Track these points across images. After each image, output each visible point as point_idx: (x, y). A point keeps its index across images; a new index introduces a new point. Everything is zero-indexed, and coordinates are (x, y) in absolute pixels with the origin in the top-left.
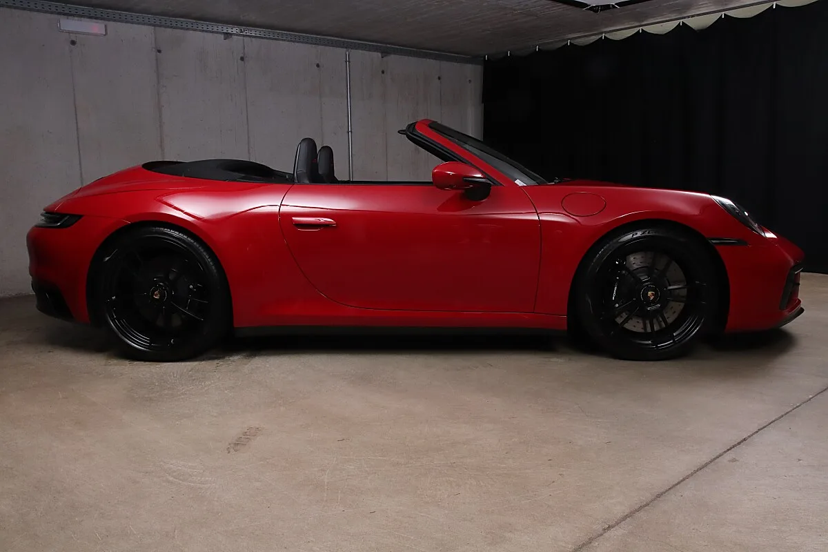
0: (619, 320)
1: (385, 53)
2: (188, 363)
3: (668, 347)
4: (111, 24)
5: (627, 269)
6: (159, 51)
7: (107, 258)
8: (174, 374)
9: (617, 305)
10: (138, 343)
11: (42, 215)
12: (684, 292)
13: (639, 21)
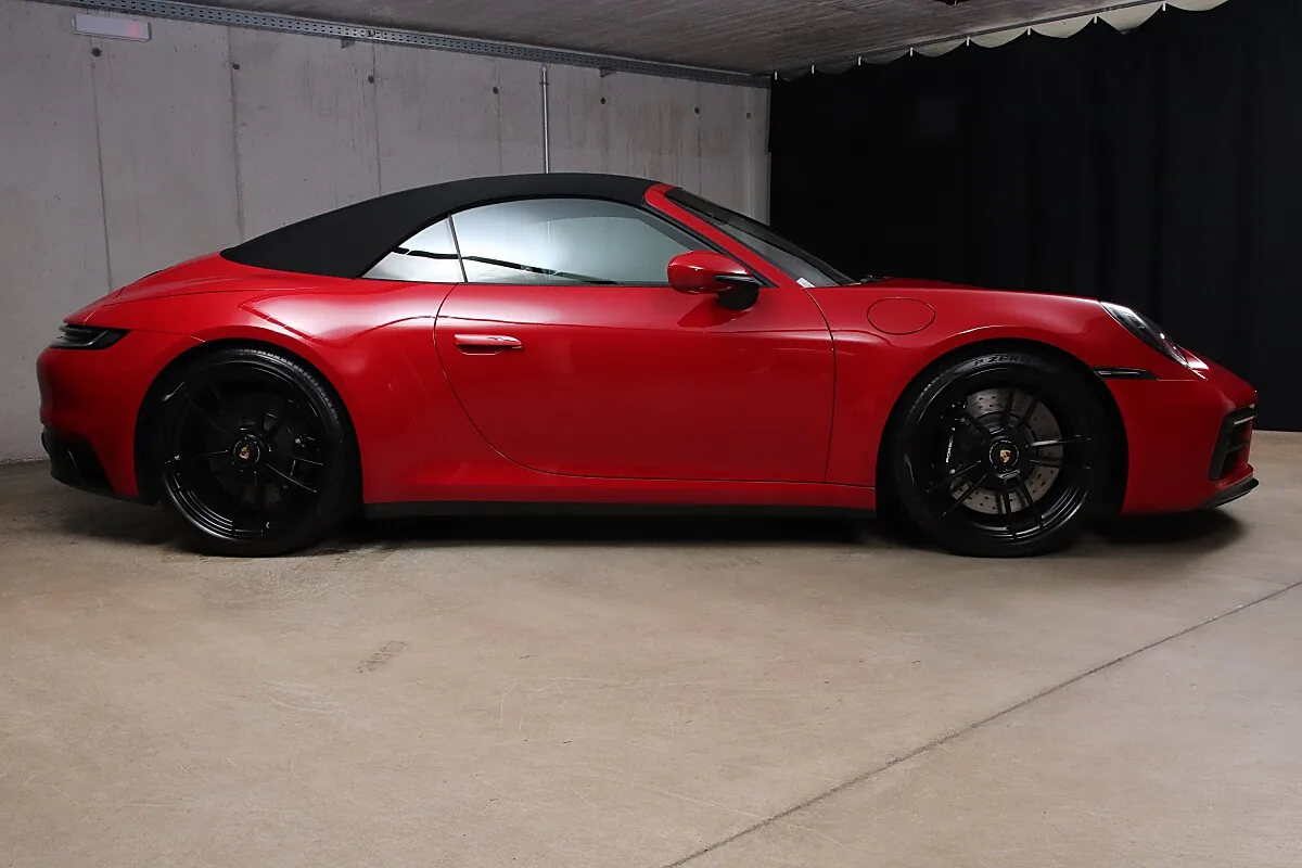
0: (957, 495)
1: (607, 68)
2: (293, 559)
3: (1032, 536)
4: (157, 22)
5: (968, 416)
6: (236, 67)
7: (169, 396)
8: (270, 573)
9: (953, 471)
10: (215, 526)
11: (61, 329)
12: (1059, 452)
13: (1027, 18)
